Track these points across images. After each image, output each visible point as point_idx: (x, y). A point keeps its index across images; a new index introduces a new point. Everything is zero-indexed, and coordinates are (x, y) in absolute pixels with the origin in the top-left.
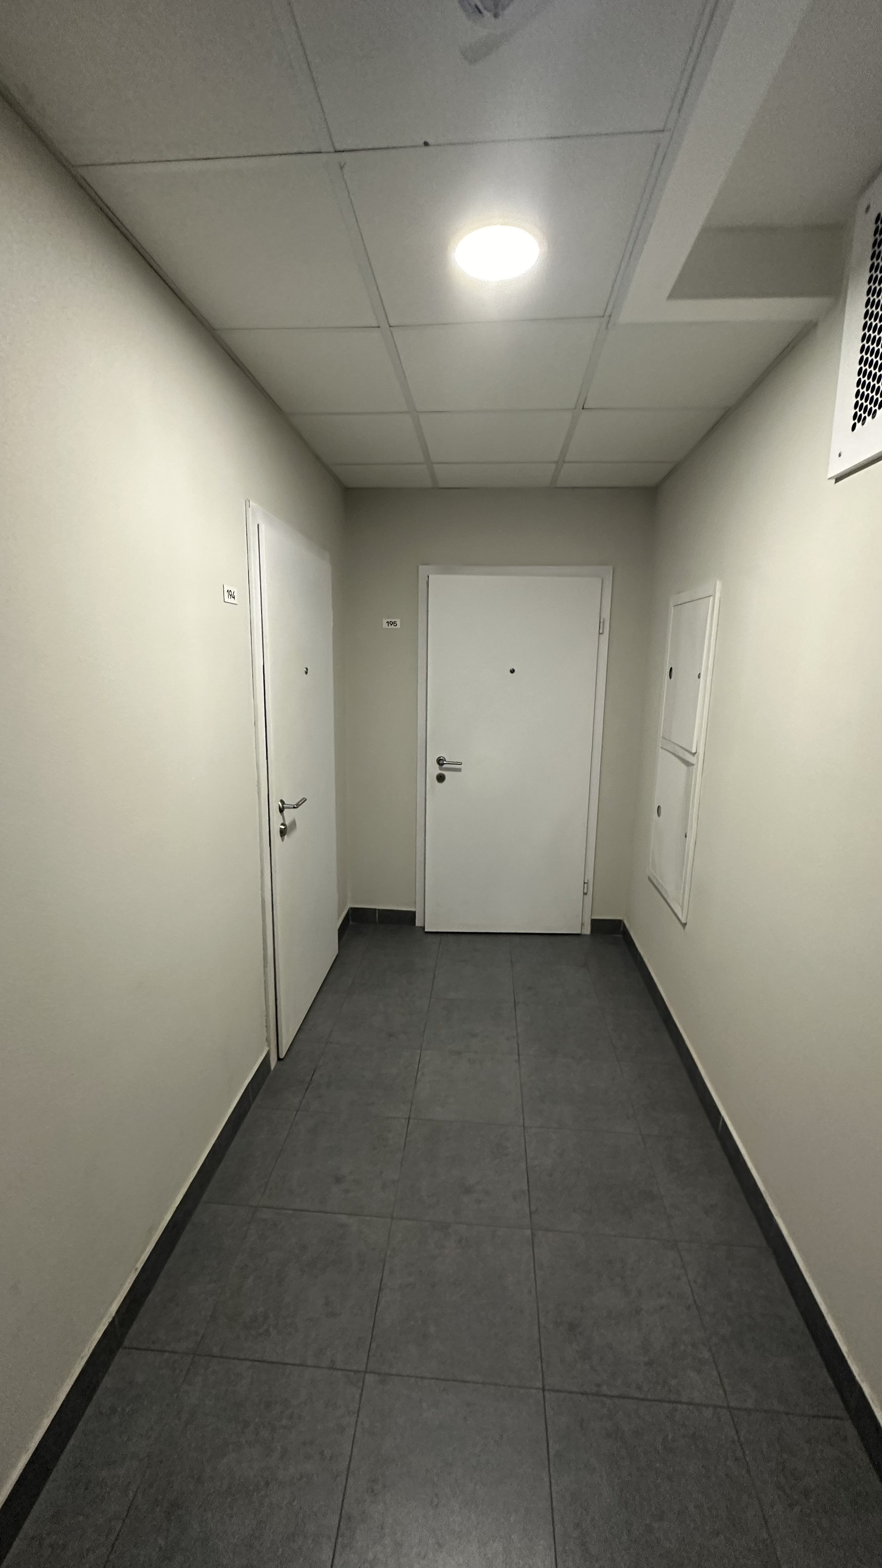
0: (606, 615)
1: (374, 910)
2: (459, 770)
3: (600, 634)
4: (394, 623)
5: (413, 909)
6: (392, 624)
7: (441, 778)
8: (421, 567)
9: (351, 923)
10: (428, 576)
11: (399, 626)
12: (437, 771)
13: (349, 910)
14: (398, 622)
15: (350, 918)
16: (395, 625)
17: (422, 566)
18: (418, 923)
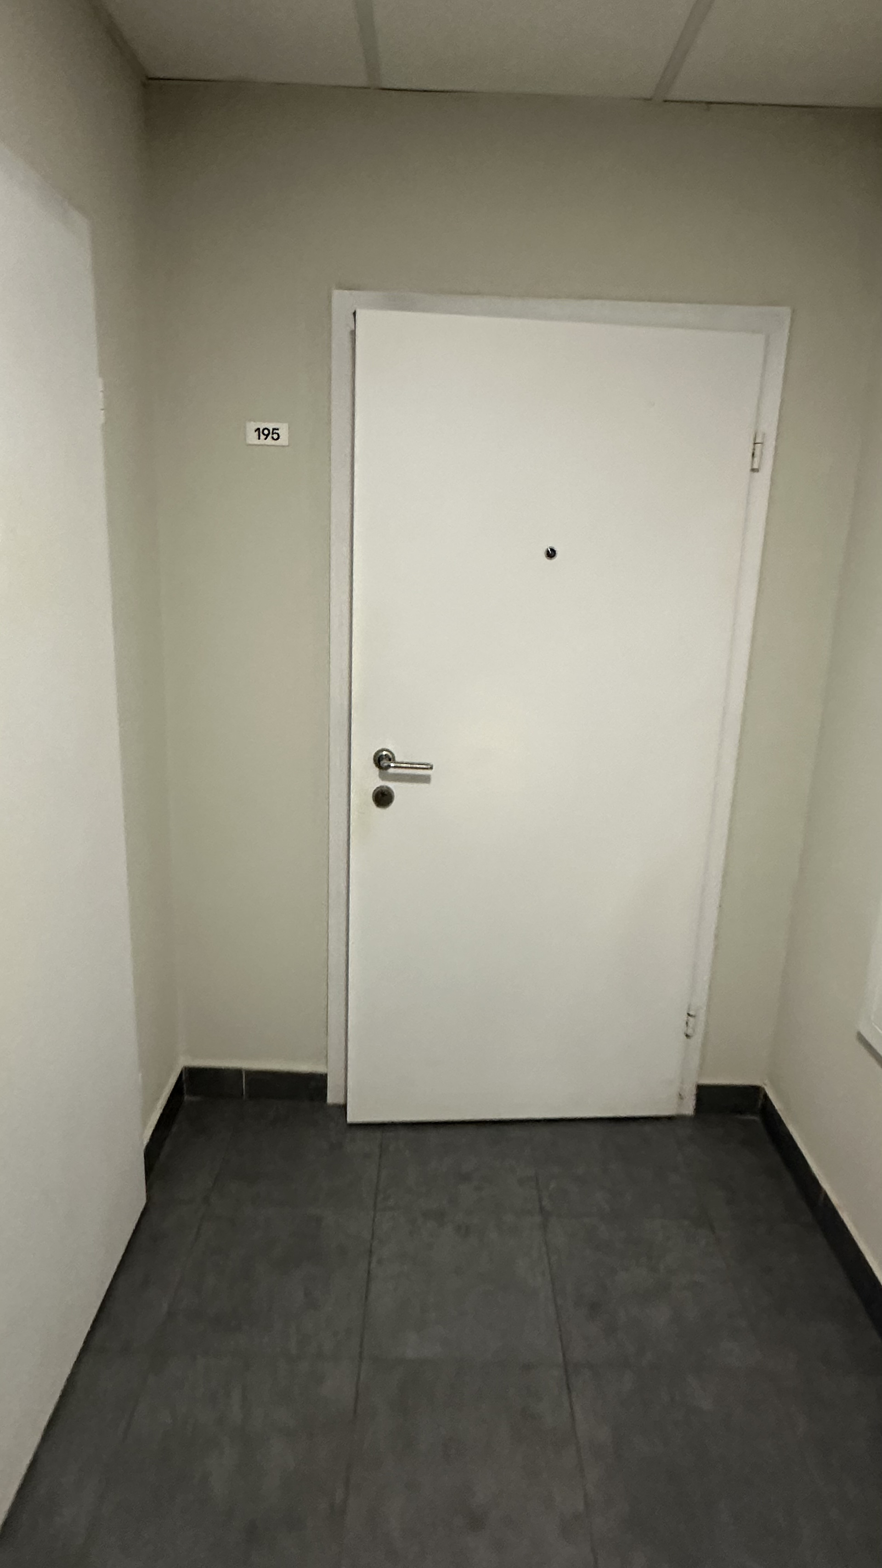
0: (769, 427)
1: (238, 1072)
2: (426, 779)
3: (753, 470)
4: (274, 434)
5: (319, 1069)
6: (267, 435)
7: (383, 798)
8: (336, 294)
9: (186, 1098)
10: (354, 314)
11: (284, 440)
12: (374, 781)
13: (181, 1073)
14: (283, 431)
15: (185, 1086)
16: (275, 436)
17: (340, 291)
18: (332, 1097)
